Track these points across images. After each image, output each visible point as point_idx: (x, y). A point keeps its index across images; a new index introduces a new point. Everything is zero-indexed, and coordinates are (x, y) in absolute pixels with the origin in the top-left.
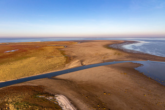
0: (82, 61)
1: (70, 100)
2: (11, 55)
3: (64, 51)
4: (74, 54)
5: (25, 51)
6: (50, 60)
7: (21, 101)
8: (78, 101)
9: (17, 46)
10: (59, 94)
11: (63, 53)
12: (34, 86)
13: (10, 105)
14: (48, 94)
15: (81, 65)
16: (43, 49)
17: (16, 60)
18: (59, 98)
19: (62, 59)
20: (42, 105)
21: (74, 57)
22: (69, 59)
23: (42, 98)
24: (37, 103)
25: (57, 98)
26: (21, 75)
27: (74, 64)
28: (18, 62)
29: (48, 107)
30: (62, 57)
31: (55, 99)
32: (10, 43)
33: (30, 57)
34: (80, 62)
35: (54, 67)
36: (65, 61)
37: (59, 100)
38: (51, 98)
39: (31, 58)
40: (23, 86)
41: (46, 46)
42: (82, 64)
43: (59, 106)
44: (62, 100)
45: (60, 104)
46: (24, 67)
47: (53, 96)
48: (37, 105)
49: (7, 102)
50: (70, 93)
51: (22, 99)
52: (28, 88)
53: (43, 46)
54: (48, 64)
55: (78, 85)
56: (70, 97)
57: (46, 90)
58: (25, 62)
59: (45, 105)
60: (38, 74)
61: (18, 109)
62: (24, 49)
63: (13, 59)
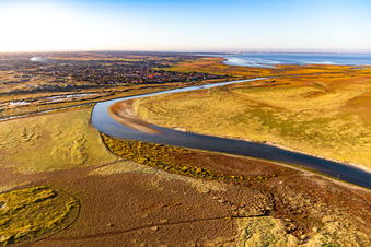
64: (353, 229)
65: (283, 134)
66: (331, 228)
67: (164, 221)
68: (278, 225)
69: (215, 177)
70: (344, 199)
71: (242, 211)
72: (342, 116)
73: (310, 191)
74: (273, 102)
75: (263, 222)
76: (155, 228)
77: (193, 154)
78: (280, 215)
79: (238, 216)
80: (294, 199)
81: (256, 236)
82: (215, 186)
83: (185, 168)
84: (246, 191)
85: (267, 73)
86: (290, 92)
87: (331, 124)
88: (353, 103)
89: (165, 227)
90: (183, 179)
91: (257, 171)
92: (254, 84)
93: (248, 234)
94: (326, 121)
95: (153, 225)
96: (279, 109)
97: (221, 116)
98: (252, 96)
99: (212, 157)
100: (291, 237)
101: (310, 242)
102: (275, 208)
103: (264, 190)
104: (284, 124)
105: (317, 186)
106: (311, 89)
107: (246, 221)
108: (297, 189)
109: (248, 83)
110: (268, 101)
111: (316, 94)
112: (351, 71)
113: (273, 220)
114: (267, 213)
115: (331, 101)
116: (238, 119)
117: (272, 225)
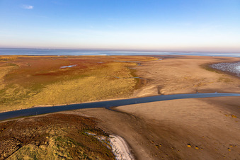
0: (159, 88)
1: (130, 146)
2: (67, 72)
3: (135, 71)
4: (149, 76)
5: (85, 67)
6: (113, 82)
7: (65, 136)
8: (142, 151)
9: (76, 60)
10: (116, 134)
11: (133, 73)
12: (85, 118)
13: (51, 139)
14: (100, 132)
15: (156, 93)
16: (107, 66)
17: (71, 79)
18: (115, 141)
19: (131, 81)
20: (90, 147)
21: (149, 80)
22: (141, 83)
23: (92, 137)
24: (84, 143)
25: (112, 140)
26: (73, 100)
27: (147, 91)
28: (73, 82)
29: (97, 152)
30: (131, 79)
31: (109, 141)
32: (69, 57)
33: (88, 76)
34: (156, 89)
35: (117, 92)
36: (134, 85)
37: (114, 143)
38: (103, 138)
39: (89, 78)
40: (71, 115)
41: (112, 62)
42: (159, 93)
43: (112, 153)
44: (118, 144)
45: (114, 149)
46: (78, 89)
47: (107, 135)
48: (83, 146)
49: (48, 135)
50: (132, 136)
51: (66, 133)
52: (76, 118)
53: (108, 62)
54: (109, 88)
55: (147, 125)
56: (131, 142)
57: (99, 126)
58: (82, 82)
59: (93, 148)
60: (93, 101)
61: (58, 146)
62: (84, 64)
63: (67, 77)
68: (32, 147)
70: (46, 121)
71: (5, 155)
72: (9, 86)
73: (30, 125)
75: (23, 150)
78: (27, 143)
79: (5, 158)
80: (27, 133)
81: (26, 157)
88: (8, 78)
94: (3, 91)
100: (42, 146)
102: (22, 142)
105: (30, 122)
107: (13, 157)
108: (24, 128)
113: (27, 146)
114: (20, 146)
117: (29, 148)
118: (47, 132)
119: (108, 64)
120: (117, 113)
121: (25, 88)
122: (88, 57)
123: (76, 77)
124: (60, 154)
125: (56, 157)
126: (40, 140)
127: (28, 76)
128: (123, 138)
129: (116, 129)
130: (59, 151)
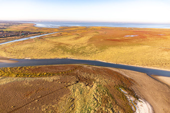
2: (127, 40)
5: (144, 37)
6: (166, 53)
7: (104, 86)
9: (139, 31)
10: (146, 100)
13: (95, 84)
14: (132, 93)
16: (166, 39)
17: (129, 45)
18: (142, 106)
20: (118, 101)
23: (123, 94)
24: (115, 96)
25: (139, 104)
26: (122, 61)
28: (129, 48)
29: (121, 107)
31: (136, 104)
32: (135, 29)
35: (166, 63)
37: (140, 107)
38: (132, 99)
39: (144, 46)
40: (116, 72)
44: (143, 110)
45: (137, 112)
46: (131, 54)
47: (137, 98)
48: (113, 98)
51: (106, 84)
52: (118, 75)
54: (159, 58)
57: (133, 88)
58: (136, 49)
59: (120, 103)
60: (138, 66)
61: (97, 90)
62: (145, 35)
63: (126, 43)
64: (103, 79)
65: (72, 54)
66: (98, 80)
67: (39, 97)
68: (83, 84)
69: (53, 75)
70: (98, 71)
71: (69, 84)
72: (89, 45)
73: (88, 71)
74: (64, 42)
75: (77, 85)
76: (37, 100)
77: (39, 68)
78: (82, 81)
79: (68, 86)
80: (84, 75)
81: (77, 90)
82: (55, 78)
83: (38, 74)
84: (67, 77)
85: (57, 30)
86: (69, 38)
87: (87, 48)
88: (91, 40)
89: (41, 99)
90: (40, 78)
91: (68, 69)
92: (53, 35)
93: (74, 90)
94: (85, 47)
95: (35, 100)
96: (67, 45)
97: (44, 50)
98: (54, 40)
99: (49, 67)
100: (88, 87)
101: (93, 86)
102: (80, 80)
103: (73, 75)
104: (71, 50)
105: (89, 69)
106: (76, 36)
107: (72, 87)
108: (84, 72)
109: (50, 35)
110: (62, 42)
111: (78, 38)
112: (86, 29)
113: (81, 83)
114: (77, 82)
115: (84, 40)
116: (53, 50)
117: (81, 85)
118: (95, 79)
119: (168, 37)
120: (156, 82)
121: (96, 47)
122: (151, 29)
123: (133, 45)
124: (96, 97)
125: (92, 97)
126: (89, 82)
127: (102, 40)
128: (152, 106)
129: (148, 95)
130: (96, 94)
